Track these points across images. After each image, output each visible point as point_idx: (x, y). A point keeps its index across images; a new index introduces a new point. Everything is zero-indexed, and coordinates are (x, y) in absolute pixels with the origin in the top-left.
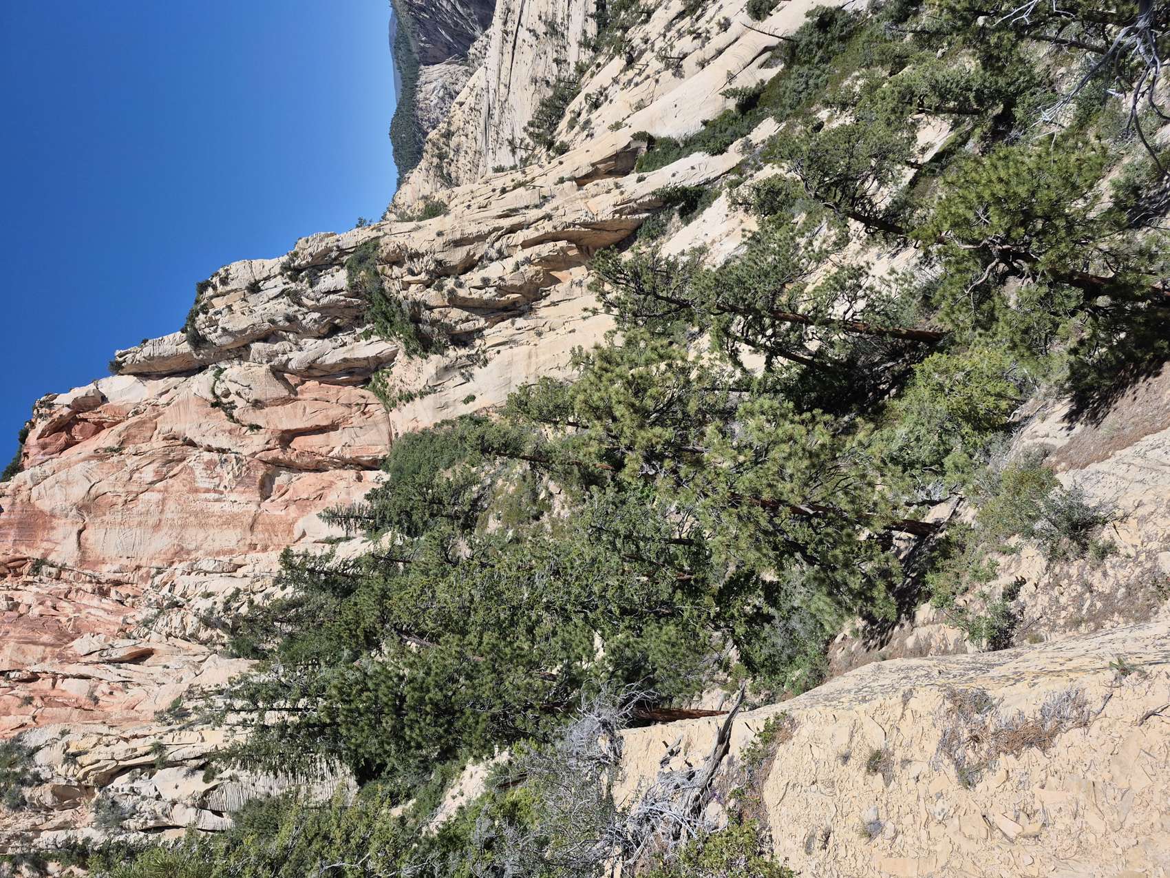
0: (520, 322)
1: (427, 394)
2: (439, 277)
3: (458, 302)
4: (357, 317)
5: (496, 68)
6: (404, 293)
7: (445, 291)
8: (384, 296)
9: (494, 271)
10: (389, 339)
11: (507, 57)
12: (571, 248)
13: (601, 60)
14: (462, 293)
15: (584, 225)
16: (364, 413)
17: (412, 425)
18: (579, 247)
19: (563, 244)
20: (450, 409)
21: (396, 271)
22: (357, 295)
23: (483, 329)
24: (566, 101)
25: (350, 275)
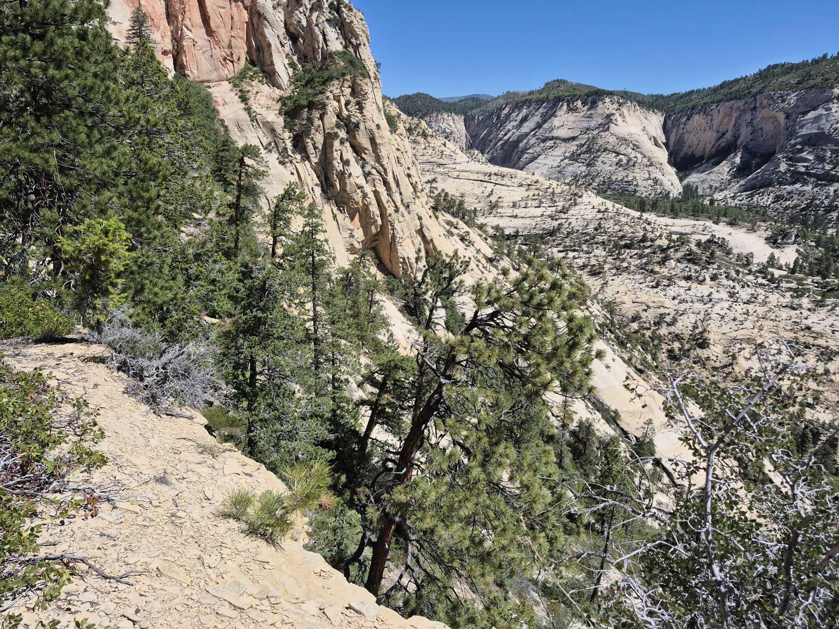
0: (318, 190)
1: (249, 113)
2: (346, 125)
3: (329, 141)
4: (306, 57)
5: (468, 169)
6: (331, 97)
7: (336, 130)
8: (327, 80)
9: (355, 169)
10: (291, 83)
11: (475, 177)
12: (376, 228)
13: (489, 240)
14: (336, 144)
15: (394, 237)
16: (225, 59)
17: (219, 100)
18: (377, 234)
19: (379, 222)
20: (238, 134)
21: (348, 91)
22: (324, 58)
23: (310, 161)
24: (463, 218)
25: (340, 53)
